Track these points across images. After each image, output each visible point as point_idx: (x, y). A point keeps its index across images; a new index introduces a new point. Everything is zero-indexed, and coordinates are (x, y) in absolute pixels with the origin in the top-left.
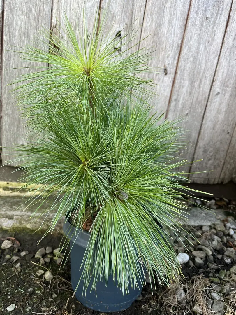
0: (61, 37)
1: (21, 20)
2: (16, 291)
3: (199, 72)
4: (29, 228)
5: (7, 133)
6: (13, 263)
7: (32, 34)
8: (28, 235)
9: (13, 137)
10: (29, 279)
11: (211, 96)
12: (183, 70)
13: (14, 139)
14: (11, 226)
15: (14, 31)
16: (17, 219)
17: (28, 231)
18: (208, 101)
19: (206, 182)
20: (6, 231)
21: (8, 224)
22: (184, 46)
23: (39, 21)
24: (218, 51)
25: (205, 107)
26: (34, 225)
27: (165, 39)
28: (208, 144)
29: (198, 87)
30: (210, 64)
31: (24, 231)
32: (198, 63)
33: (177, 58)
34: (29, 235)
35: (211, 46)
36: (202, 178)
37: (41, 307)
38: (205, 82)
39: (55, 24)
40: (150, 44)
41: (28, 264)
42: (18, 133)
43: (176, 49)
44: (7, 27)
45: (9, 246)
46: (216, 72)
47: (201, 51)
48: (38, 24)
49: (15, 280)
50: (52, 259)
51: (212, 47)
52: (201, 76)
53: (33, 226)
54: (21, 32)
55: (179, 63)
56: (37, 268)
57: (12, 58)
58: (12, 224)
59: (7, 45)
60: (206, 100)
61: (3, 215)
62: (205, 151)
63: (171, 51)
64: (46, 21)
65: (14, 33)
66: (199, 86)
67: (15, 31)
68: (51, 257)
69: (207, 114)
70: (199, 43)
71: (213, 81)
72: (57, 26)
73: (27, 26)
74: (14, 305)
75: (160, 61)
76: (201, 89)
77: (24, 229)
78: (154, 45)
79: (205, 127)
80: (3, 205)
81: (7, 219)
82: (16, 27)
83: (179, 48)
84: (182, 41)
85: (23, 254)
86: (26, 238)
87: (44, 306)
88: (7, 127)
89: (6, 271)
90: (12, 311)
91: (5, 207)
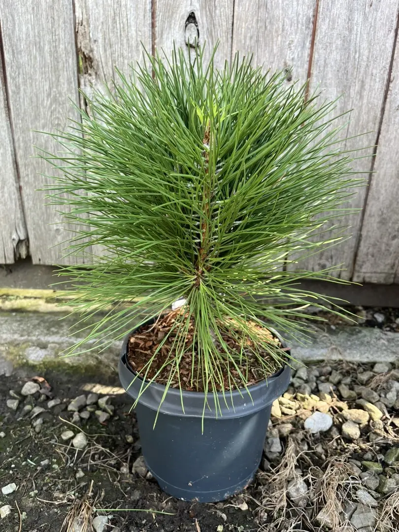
0: (92, 40)
1: (27, 23)
2: (24, 463)
3: (357, 68)
4: (67, 364)
5: (32, 213)
6: (32, 417)
7: (46, 42)
8: (64, 374)
9: (42, 218)
10: (48, 445)
11: (386, 112)
12: (324, 67)
13: (44, 221)
14: (41, 359)
15: (18, 43)
16: (53, 349)
17: (66, 368)
18: (381, 123)
19: (391, 281)
20: (33, 367)
21: (37, 356)
22: (320, 20)
23: (54, 19)
24: (392, 21)
25: (376, 135)
26: (77, 358)
27: (281, 12)
28: (387, 208)
29: (358, 97)
30: (378, 49)
31: (60, 368)
32: (352, 49)
33: (308, 45)
34: (66, 373)
35: (377, 11)
36: (381, 273)
37: (53, 491)
38: (372, 84)
39: (81, 19)
40: (252, 27)
41: (54, 421)
42: (48, 211)
43: (304, 28)
44: (8, 38)
45: (33, 391)
46: (394, 63)
47: (357, 24)
48: (53, 24)
49: (27, 446)
50: (92, 414)
51: (379, 14)
52: (361, 75)
53: (74, 359)
54: (30, 43)
55: (314, 54)
56: (66, 427)
57: (22, 89)
58: (43, 357)
59: (12, 67)
60: (378, 121)
61: (33, 343)
62: (383, 222)
63: (296, 34)
64: (66, 16)
65: (19, 46)
66: (360, 93)
67: (20, 43)
68: (92, 410)
69: (381, 148)
70: (351, 11)
71: (389, 81)
72: (84, 21)
73: (36, 31)
74: (14, 485)
75: (274, 56)
76: (365, 101)
77: (61, 365)
78: (261, 27)
79: (379, 175)
80: (37, 327)
81: (38, 349)
82: (21, 36)
83: (311, 26)
84: (316, 11)
85: (51, 404)
86: (61, 379)
87: (58, 489)
88: (31, 203)
89: (19, 430)
90: (8, 495)
91: (39, 329)
